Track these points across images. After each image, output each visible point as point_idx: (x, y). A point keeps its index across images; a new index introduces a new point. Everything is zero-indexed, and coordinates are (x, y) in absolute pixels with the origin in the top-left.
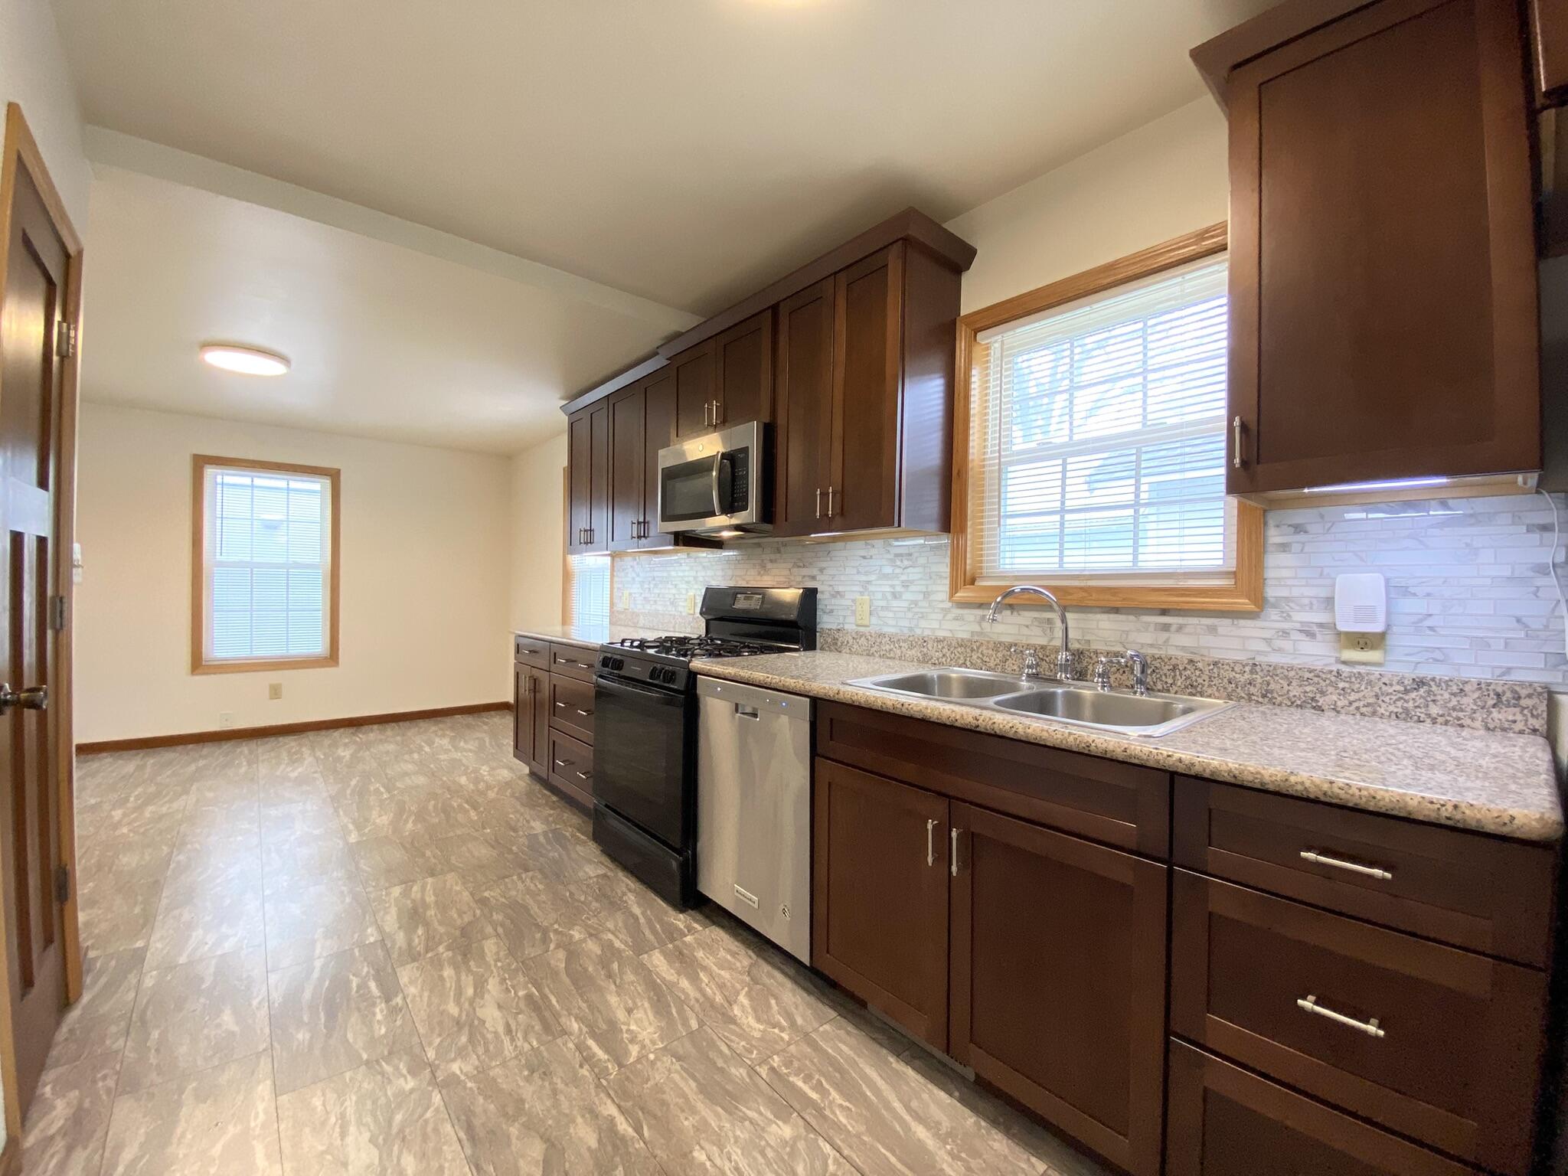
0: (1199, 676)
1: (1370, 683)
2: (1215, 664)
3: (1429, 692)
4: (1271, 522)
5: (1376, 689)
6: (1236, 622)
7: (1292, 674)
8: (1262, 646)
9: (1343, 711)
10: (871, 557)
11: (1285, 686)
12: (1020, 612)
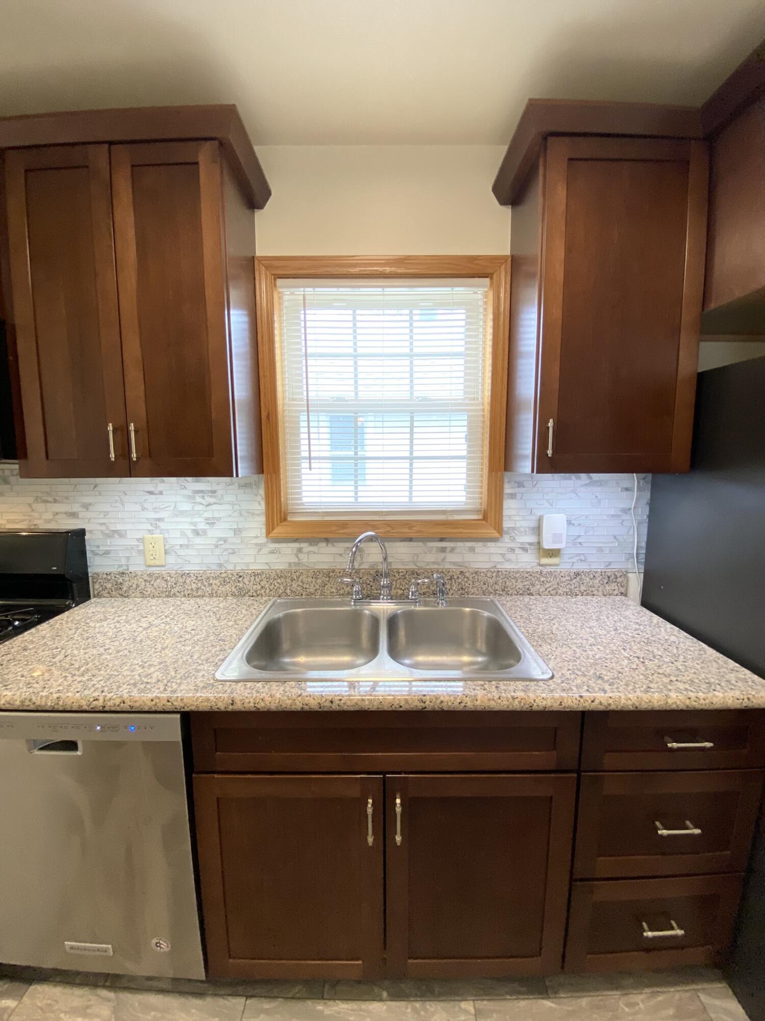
0: (467, 582)
1: (555, 576)
2: (476, 573)
3: (581, 579)
4: (506, 480)
5: (558, 580)
6: (485, 544)
7: (518, 575)
8: (499, 559)
9: (542, 594)
10: (161, 493)
11: (514, 583)
12: (335, 544)
